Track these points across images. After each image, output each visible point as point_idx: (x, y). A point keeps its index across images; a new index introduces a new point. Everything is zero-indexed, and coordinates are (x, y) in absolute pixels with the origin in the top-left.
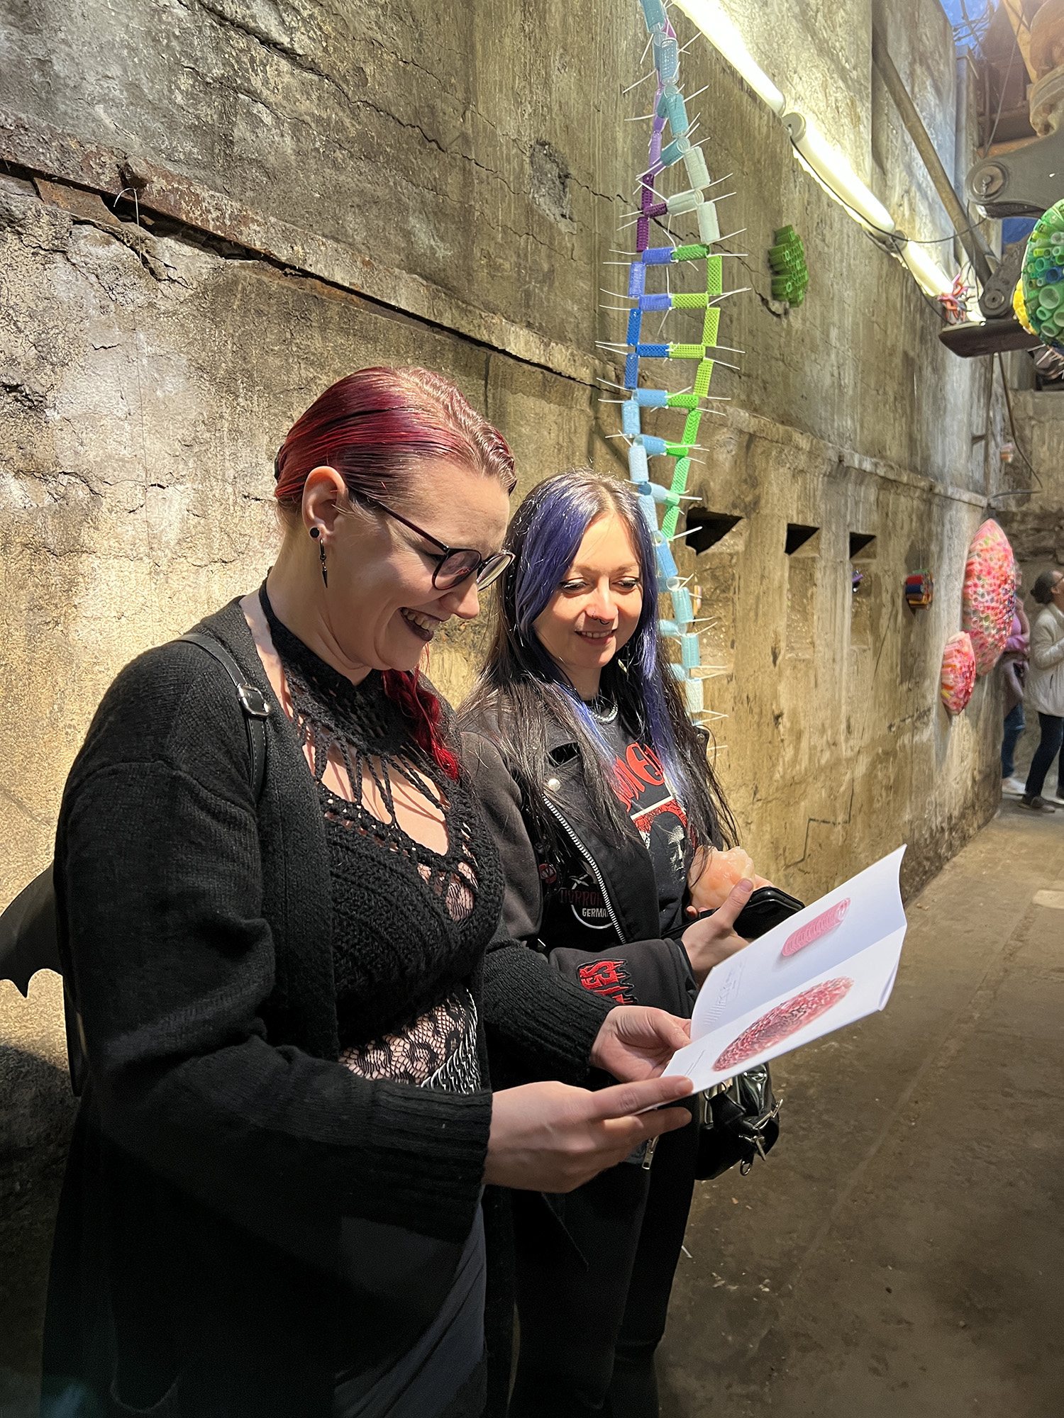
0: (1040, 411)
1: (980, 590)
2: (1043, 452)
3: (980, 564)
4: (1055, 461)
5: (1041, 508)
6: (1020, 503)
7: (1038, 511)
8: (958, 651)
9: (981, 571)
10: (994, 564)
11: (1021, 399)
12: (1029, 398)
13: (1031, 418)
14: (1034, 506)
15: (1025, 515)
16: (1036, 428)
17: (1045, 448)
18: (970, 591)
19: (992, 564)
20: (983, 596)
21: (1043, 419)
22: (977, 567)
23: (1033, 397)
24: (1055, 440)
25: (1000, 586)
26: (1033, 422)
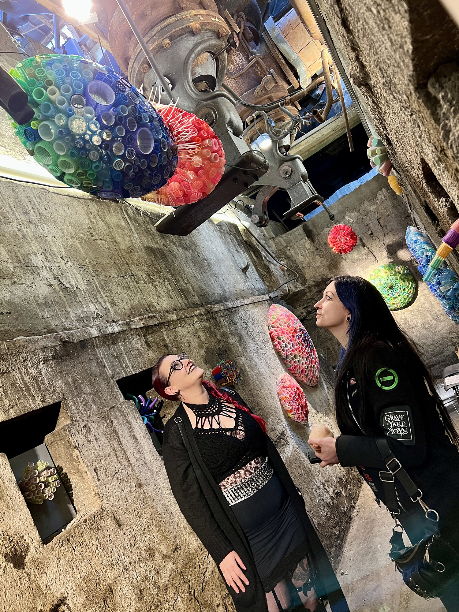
0: (288, 242)
1: (283, 344)
2: (300, 258)
3: (276, 331)
4: (307, 259)
5: (314, 281)
6: (303, 284)
7: (314, 284)
8: (283, 387)
9: (278, 334)
10: (284, 327)
11: (277, 241)
12: (280, 239)
13: (286, 247)
14: (310, 282)
15: (309, 288)
16: (291, 250)
17: (300, 256)
18: (278, 347)
19: (282, 327)
20: (286, 346)
21: (292, 245)
22: (275, 333)
23: (282, 238)
24: (302, 250)
25: (293, 336)
26: (288, 248)
